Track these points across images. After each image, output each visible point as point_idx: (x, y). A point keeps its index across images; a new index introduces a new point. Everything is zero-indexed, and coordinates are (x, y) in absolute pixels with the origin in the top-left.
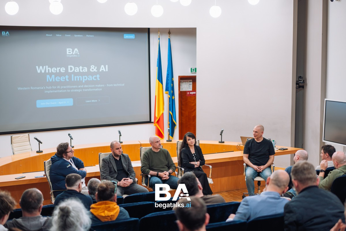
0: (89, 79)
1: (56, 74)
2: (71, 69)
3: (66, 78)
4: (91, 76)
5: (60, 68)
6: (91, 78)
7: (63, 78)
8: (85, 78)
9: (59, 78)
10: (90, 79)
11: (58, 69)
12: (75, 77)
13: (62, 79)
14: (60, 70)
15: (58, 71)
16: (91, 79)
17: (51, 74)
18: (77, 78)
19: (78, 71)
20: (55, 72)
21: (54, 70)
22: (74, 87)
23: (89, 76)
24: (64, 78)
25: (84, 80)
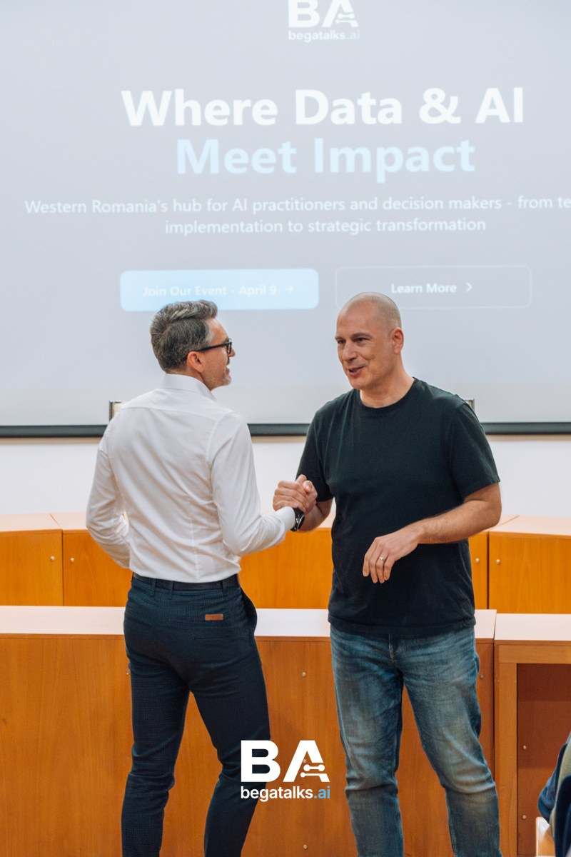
0: (411, 167)
1: (230, 137)
2: (312, 107)
3: (279, 158)
4: (424, 152)
5: (248, 103)
6: (421, 160)
7: (264, 156)
8: (390, 159)
9: (244, 159)
10: (417, 163)
11: (239, 106)
12: (335, 153)
13: (261, 161)
14: (247, 112)
15: (238, 120)
16: (425, 167)
17: (199, 135)
18: (343, 159)
19: (350, 120)
20: (225, 122)
21: (215, 112)
22: (326, 206)
23: (411, 150)
24: (272, 159)
25: (382, 169)
